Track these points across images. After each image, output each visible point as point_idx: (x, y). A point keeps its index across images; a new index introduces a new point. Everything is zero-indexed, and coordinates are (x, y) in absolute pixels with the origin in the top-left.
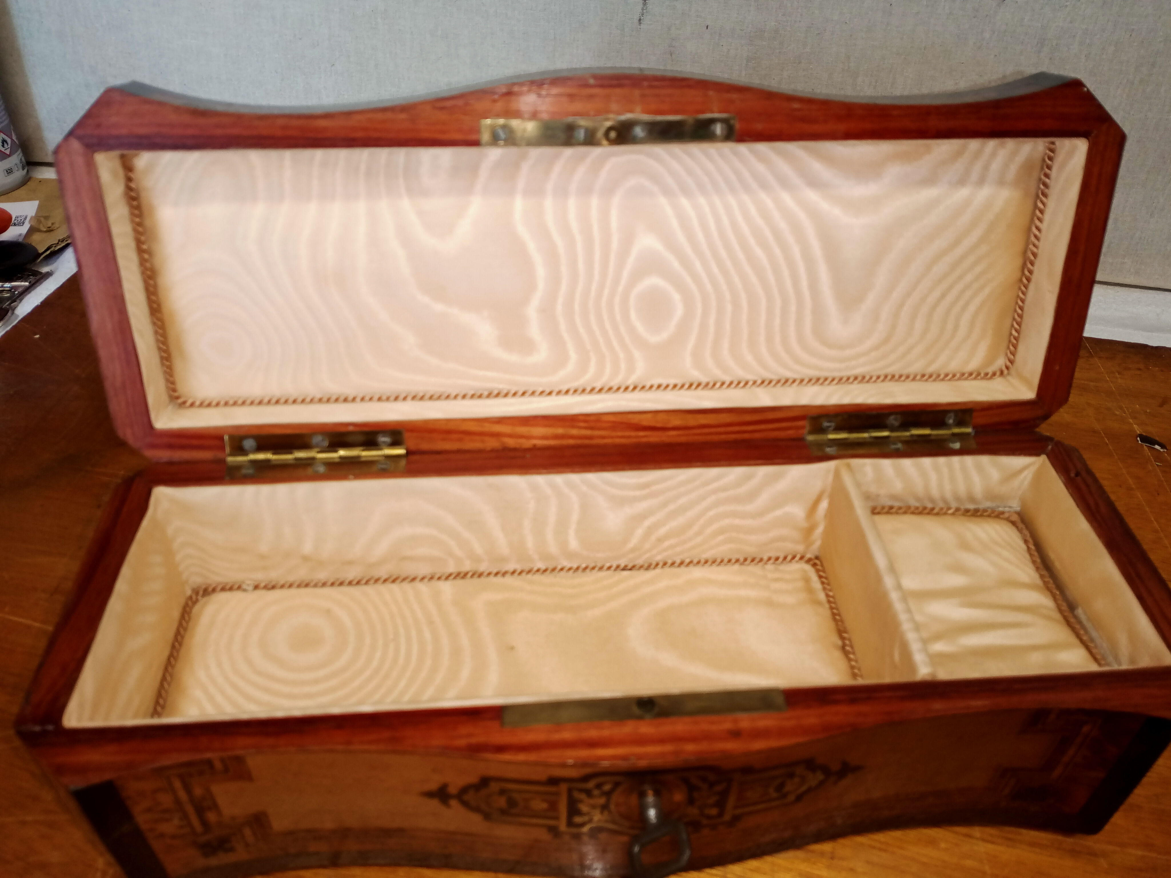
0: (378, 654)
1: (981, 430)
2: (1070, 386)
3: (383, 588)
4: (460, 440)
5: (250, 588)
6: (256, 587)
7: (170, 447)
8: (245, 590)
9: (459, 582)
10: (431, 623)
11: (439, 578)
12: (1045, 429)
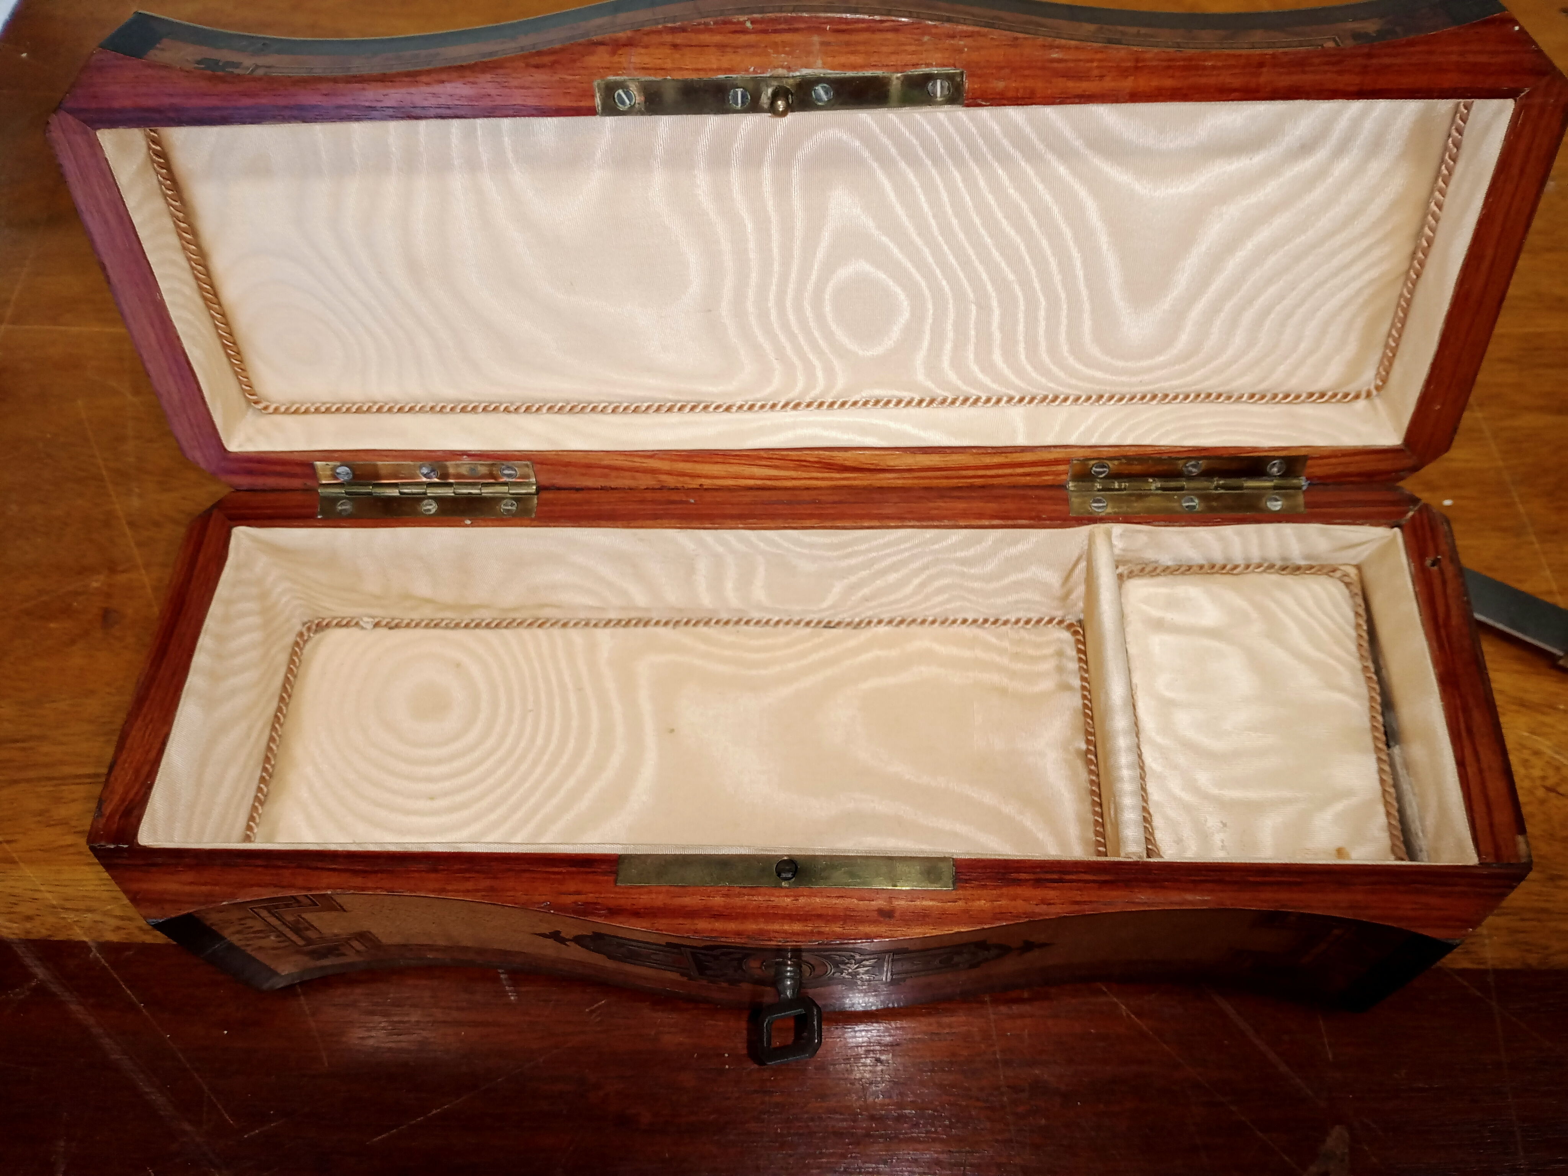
0: (514, 729)
1: (1316, 482)
2: (1455, 430)
3: (526, 633)
4: (605, 476)
5: (370, 626)
6: (377, 625)
7: (250, 472)
8: (363, 628)
9: (620, 630)
10: (580, 689)
11: (596, 625)
12: (1409, 485)
